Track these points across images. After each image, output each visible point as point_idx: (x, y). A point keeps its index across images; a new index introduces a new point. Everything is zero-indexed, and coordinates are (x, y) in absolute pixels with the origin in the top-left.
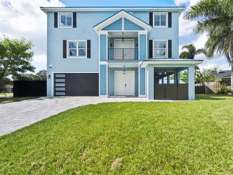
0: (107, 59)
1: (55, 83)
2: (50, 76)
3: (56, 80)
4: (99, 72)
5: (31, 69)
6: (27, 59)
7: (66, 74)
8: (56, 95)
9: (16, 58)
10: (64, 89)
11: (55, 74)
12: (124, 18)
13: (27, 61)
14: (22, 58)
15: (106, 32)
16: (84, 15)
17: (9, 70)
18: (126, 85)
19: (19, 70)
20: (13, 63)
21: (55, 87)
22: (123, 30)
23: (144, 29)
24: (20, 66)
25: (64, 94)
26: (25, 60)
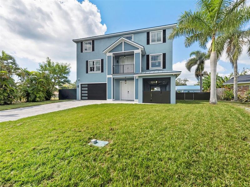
0: (112, 74)
1: (82, 90)
2: (78, 86)
3: (82, 88)
4: (107, 83)
5: (68, 82)
6: (66, 75)
7: (88, 84)
8: (82, 98)
9: (60, 75)
10: (87, 95)
11: (81, 85)
12: (124, 42)
13: (66, 76)
14: (63, 75)
15: (111, 54)
16: (99, 41)
17: (57, 83)
18: (128, 92)
19: (62, 82)
20: (59, 78)
21: (82, 93)
22: (123, 51)
23: (138, 49)
24: (62, 80)
25: (87, 98)
26: (65, 76)
